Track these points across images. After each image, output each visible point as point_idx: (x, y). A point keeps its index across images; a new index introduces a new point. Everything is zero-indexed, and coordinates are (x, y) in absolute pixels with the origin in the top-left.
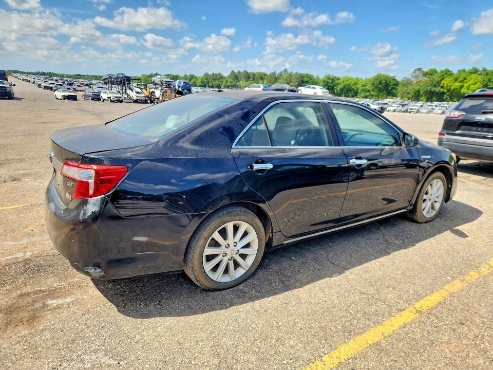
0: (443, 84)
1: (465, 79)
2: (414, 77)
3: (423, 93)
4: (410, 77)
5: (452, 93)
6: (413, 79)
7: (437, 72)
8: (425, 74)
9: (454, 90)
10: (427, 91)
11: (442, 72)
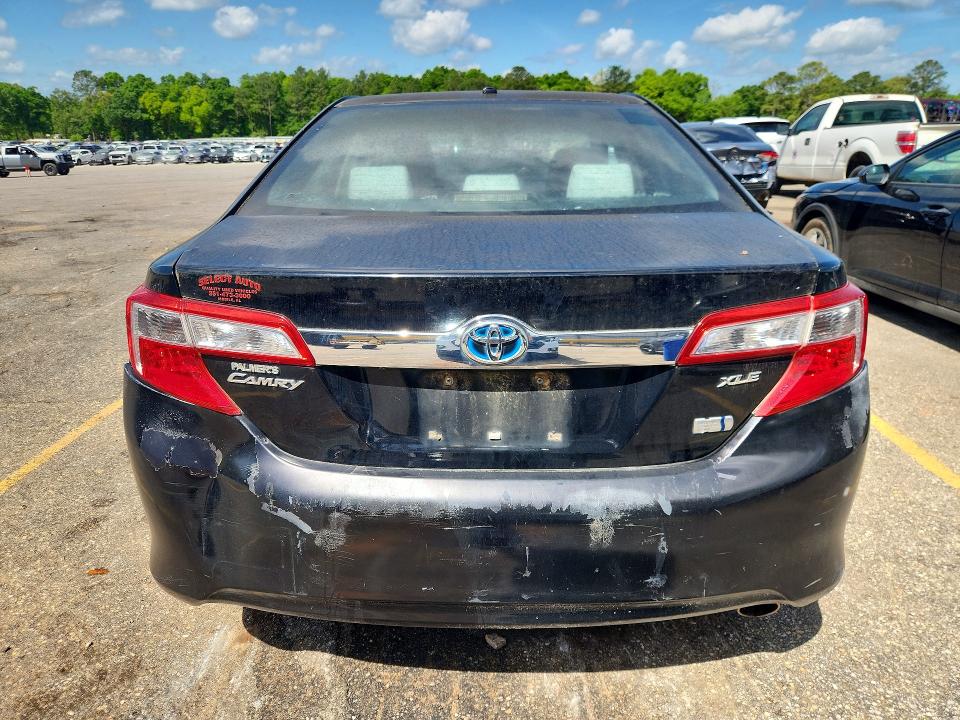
0: (143, 104)
1: (179, 95)
2: (80, 90)
3: (111, 123)
4: (70, 90)
5: (165, 123)
6: (79, 94)
7: (122, 80)
8: (101, 84)
9: (167, 115)
10: (116, 118)
11: (131, 79)
